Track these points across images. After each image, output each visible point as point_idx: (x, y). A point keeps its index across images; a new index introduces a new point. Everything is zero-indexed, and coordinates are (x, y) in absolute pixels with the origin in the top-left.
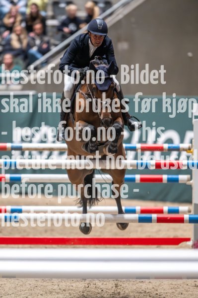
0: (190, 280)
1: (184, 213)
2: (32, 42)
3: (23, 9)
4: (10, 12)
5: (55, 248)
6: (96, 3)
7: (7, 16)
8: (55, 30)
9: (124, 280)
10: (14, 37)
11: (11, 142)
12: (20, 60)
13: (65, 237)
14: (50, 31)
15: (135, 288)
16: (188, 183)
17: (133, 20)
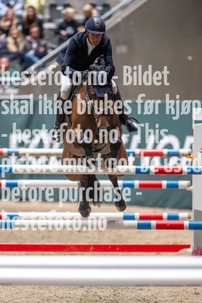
0: (190, 287)
1: (184, 219)
2: (28, 45)
3: (19, 12)
4: (6, 15)
5: (52, 255)
6: (94, 6)
7: (4, 19)
8: (52, 33)
9: (123, 287)
10: (10, 40)
11: (8, 147)
12: (16, 63)
13: (63, 244)
14: (47, 34)
15: (133, 295)
16: (188, 189)
17: (131, 23)
